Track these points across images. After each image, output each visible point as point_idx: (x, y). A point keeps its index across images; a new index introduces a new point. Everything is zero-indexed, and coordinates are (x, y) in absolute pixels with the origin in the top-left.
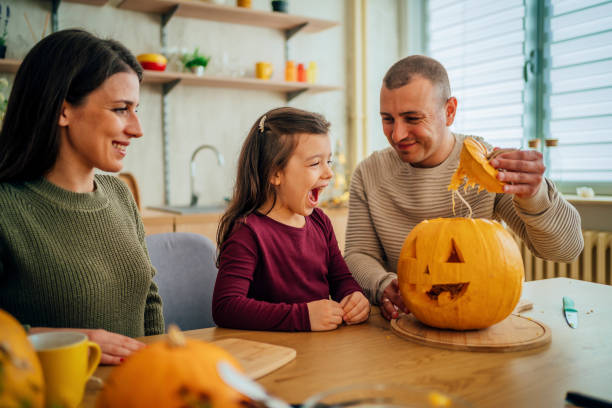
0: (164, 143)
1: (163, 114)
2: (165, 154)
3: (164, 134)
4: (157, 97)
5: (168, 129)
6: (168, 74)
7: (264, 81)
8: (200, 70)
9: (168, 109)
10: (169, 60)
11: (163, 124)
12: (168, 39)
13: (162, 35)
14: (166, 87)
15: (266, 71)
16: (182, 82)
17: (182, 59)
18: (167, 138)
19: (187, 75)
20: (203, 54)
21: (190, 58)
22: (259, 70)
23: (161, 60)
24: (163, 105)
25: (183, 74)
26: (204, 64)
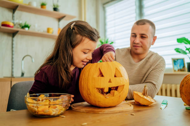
0: (12, 54)
1: (12, 44)
2: (12, 58)
3: (12, 51)
4: (10, 38)
5: (14, 49)
6: (15, 29)
7: (50, 34)
8: (27, 29)
9: (14, 42)
10: (15, 25)
11: (12, 48)
12: (15, 18)
13: (13, 17)
14: (13, 34)
15: (51, 31)
16: (19, 32)
17: (20, 25)
18: (14, 53)
19: (22, 30)
20: (28, 23)
21: (23, 25)
22: (48, 30)
23: (11, 24)
24: (13, 41)
25: (20, 29)
26: (29, 27)
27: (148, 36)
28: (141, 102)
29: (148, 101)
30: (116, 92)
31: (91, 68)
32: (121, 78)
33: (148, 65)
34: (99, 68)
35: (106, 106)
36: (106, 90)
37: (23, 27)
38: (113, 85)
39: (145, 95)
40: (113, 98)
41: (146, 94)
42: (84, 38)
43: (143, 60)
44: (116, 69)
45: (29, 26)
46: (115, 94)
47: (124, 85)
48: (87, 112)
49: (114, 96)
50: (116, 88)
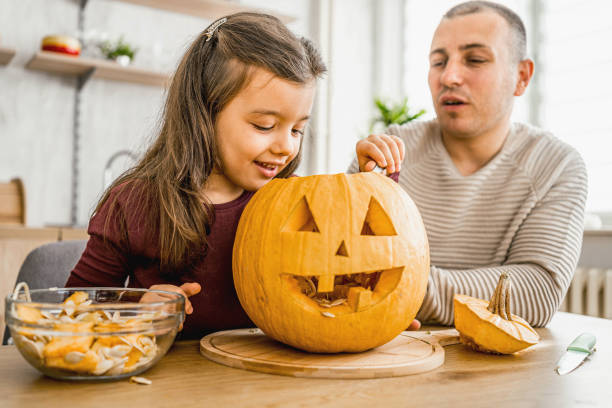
0: (76, 148)
1: (77, 113)
2: (75, 161)
3: (76, 137)
4: (70, 92)
5: (82, 131)
6: (85, 60)
8: (124, 61)
9: (83, 107)
10: (84, 47)
11: (76, 125)
12: (88, 22)
13: (81, 19)
14: (79, 78)
16: (96, 73)
17: (101, 46)
18: (82, 142)
19: (109, 64)
20: (130, 41)
21: (113, 47)
23: (72, 44)
24: (77, 101)
25: (101, 62)
26: (131, 55)
27: (495, 51)
28: (481, 338)
29: (508, 335)
30: (364, 295)
31: (275, 198)
32: (390, 238)
33: (515, 187)
34: (304, 198)
35: (325, 348)
36: (327, 286)
37: (112, 56)
38: (354, 265)
39: (500, 313)
40: (354, 317)
41: (503, 309)
42: (251, 69)
43: (492, 166)
44: (373, 202)
45: (131, 49)
46: (362, 303)
47: (402, 268)
48: (251, 367)
49: (356, 311)
50: (372, 280)
